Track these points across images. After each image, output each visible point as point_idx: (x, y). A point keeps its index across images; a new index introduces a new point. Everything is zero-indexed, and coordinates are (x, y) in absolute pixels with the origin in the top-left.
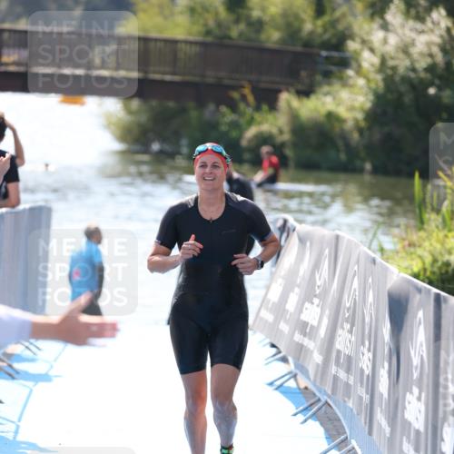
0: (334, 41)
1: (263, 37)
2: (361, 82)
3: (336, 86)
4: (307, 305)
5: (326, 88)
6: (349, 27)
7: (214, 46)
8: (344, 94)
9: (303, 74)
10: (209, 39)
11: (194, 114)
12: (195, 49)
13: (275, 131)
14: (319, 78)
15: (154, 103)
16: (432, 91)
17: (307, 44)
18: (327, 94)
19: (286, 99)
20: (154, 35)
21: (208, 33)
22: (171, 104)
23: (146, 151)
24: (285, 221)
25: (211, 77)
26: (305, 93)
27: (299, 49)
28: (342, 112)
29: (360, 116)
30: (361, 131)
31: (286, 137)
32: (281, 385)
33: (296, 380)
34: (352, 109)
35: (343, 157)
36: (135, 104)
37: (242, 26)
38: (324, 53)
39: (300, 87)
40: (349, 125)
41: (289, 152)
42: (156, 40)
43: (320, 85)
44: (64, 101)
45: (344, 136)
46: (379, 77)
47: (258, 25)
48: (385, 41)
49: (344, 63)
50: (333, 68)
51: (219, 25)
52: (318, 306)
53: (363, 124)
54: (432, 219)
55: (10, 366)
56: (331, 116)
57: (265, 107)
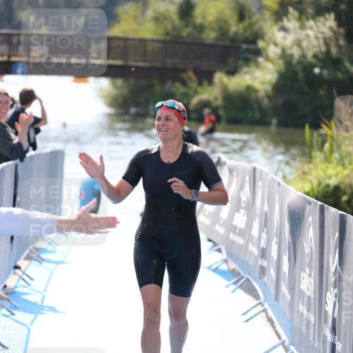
0: (251, 38)
1: (204, 36)
2: (269, 65)
3: (253, 68)
4: (236, 214)
5: (245, 69)
6: (261, 28)
7: (172, 43)
8: (258, 74)
9: (231, 61)
10: (168, 38)
11: (158, 88)
12: (158, 45)
13: (212, 98)
14: (241, 63)
15: (132, 81)
16: (317, 70)
17: (234, 40)
18: (246, 73)
19: (219, 77)
20: (131, 35)
21: (167, 34)
22: (143, 82)
23: (127, 113)
24: (219, 159)
25: (169, 63)
26: (232, 72)
27: (228, 43)
28: (257, 85)
29: (269, 88)
30: (269, 97)
31: (219, 102)
32: (217, 268)
33: (227, 264)
34: (263, 83)
35: (257, 115)
36: (119, 82)
37: (190, 29)
38: (244, 46)
39: (228, 69)
40: (262, 94)
41: (221, 112)
42: (132, 39)
43: (241, 67)
44: (75, 81)
45: (258, 101)
46: (281, 62)
47: (201, 28)
48: (285, 38)
49: (258, 52)
50: (251, 56)
51: (175, 28)
52: (244, 214)
53: (271, 93)
54: (318, 155)
55: (39, 256)
56: (249, 88)
57: (205, 83)
